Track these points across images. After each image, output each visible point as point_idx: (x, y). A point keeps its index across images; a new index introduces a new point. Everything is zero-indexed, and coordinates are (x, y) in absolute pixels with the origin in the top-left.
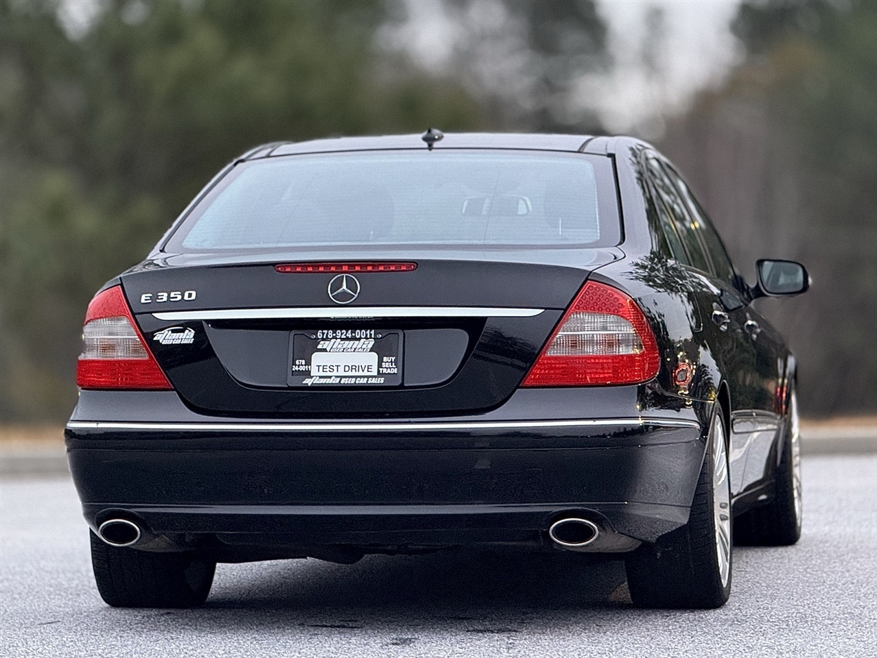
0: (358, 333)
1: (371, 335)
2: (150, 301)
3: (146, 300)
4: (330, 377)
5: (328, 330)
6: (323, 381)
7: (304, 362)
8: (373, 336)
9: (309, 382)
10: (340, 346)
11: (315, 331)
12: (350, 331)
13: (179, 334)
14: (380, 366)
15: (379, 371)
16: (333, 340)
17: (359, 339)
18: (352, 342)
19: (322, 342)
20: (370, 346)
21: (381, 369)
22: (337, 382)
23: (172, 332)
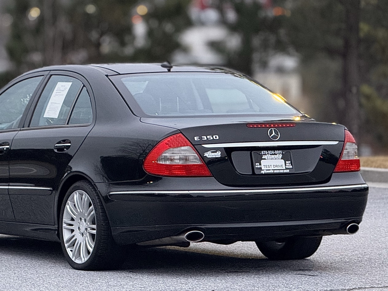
0: (276, 152)
1: (280, 152)
2: (199, 140)
3: (197, 139)
4: (270, 170)
5: (265, 151)
6: (268, 172)
7: (258, 164)
8: (281, 153)
9: (263, 172)
10: (270, 157)
11: (260, 151)
12: (273, 151)
13: (214, 153)
14: (286, 165)
15: (285, 167)
16: (267, 155)
17: (276, 154)
18: (274, 156)
19: (264, 156)
20: (281, 157)
21: (286, 166)
22: (273, 172)
23: (212, 153)
